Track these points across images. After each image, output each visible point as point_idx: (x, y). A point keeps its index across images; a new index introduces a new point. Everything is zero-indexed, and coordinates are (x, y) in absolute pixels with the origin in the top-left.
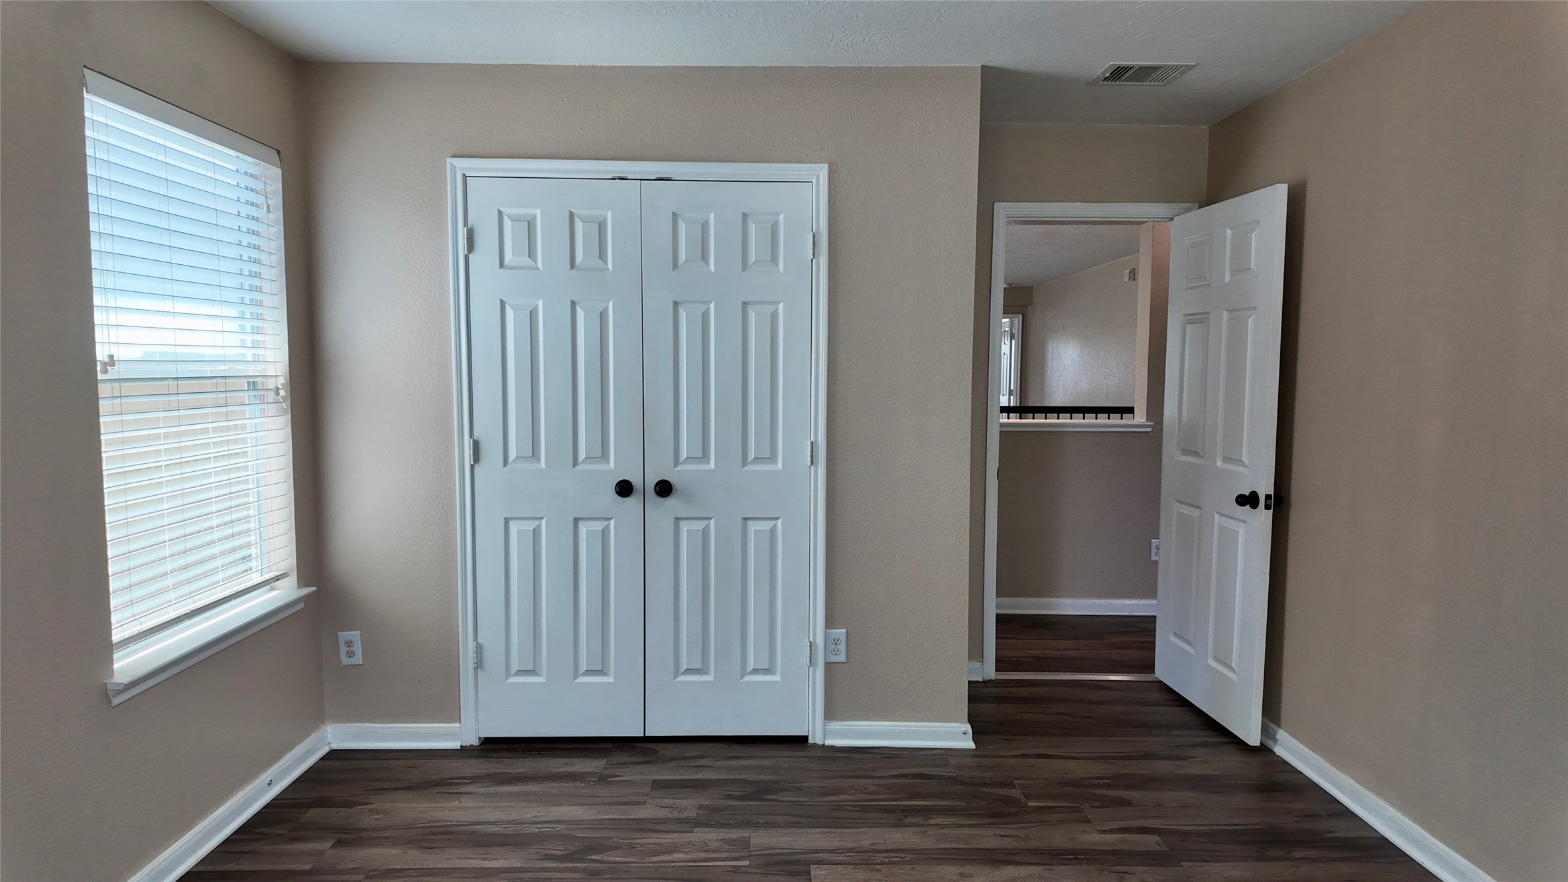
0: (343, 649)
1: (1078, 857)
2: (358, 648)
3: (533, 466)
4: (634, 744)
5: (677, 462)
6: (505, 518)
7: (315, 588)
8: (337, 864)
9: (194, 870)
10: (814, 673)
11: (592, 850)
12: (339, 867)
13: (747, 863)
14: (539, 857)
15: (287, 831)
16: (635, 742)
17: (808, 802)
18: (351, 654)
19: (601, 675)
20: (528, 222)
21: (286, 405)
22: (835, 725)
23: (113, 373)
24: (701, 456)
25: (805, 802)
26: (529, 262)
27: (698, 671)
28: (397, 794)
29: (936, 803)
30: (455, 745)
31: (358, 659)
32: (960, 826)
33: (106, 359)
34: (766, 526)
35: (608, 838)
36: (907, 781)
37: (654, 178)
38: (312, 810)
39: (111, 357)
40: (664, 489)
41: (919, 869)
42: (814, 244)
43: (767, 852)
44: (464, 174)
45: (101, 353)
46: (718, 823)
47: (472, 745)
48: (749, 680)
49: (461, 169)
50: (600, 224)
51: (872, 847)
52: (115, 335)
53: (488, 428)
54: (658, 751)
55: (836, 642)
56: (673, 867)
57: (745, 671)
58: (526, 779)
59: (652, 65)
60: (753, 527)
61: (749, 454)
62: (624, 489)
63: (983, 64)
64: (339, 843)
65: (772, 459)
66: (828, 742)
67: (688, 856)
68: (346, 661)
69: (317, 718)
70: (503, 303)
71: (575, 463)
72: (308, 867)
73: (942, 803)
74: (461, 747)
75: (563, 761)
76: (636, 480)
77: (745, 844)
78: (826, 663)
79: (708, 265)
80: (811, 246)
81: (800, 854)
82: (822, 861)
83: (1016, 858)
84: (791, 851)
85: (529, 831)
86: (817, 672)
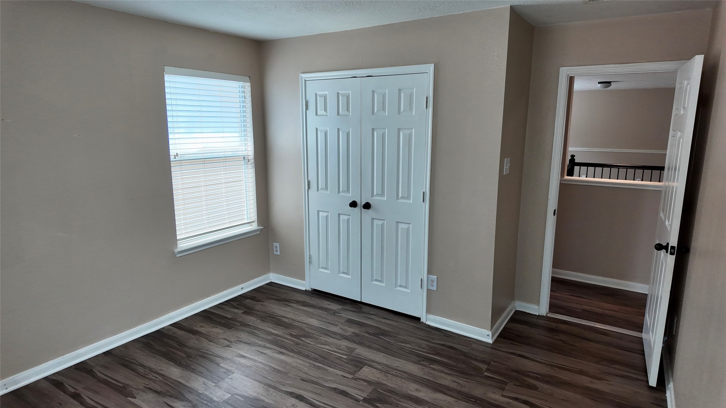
0: (275, 249)
1: (477, 401)
2: (278, 249)
3: (326, 192)
4: (357, 304)
5: (372, 196)
6: (318, 211)
7: (263, 227)
8: (238, 318)
9: (208, 310)
10: (423, 292)
11: (305, 336)
12: (238, 320)
13: (345, 357)
14: (288, 333)
15: (236, 304)
16: (357, 303)
17: (393, 343)
18: (277, 251)
19: (347, 275)
20: (324, 97)
21: (253, 165)
22: (431, 316)
23: (177, 158)
24: (381, 194)
25: (392, 343)
26: (325, 113)
27: (379, 281)
28: (273, 301)
29: (442, 359)
30: (303, 289)
31: (278, 253)
32: (442, 372)
33: (176, 154)
34: (406, 226)
35: (313, 334)
36: (443, 348)
37: (366, 76)
38: (248, 300)
39: (177, 154)
40: (367, 206)
41: (403, 381)
42: (427, 102)
43: (357, 356)
44: (305, 80)
45: (172, 152)
46: (353, 340)
47: (309, 290)
48: (398, 289)
49: (304, 78)
50: (347, 97)
51: (396, 367)
52: (178, 146)
53: (312, 177)
54: (363, 308)
55: (432, 281)
56: (320, 350)
57: (397, 285)
58: (312, 306)
59: (366, 27)
60: (401, 226)
61: (399, 196)
62: (353, 204)
63: (511, 4)
64: (245, 313)
65: (408, 198)
66: (428, 323)
67: (330, 348)
68: (275, 253)
69: (267, 270)
70: (317, 129)
71: (339, 193)
72: (230, 317)
73: (446, 361)
74: (305, 290)
75: (328, 303)
76: (358, 202)
77: (352, 350)
78: (427, 289)
79: (386, 112)
80: (425, 103)
81: (367, 360)
82: (371, 366)
83: (449, 393)
84: (365, 358)
85: (294, 324)
86: (424, 292)
